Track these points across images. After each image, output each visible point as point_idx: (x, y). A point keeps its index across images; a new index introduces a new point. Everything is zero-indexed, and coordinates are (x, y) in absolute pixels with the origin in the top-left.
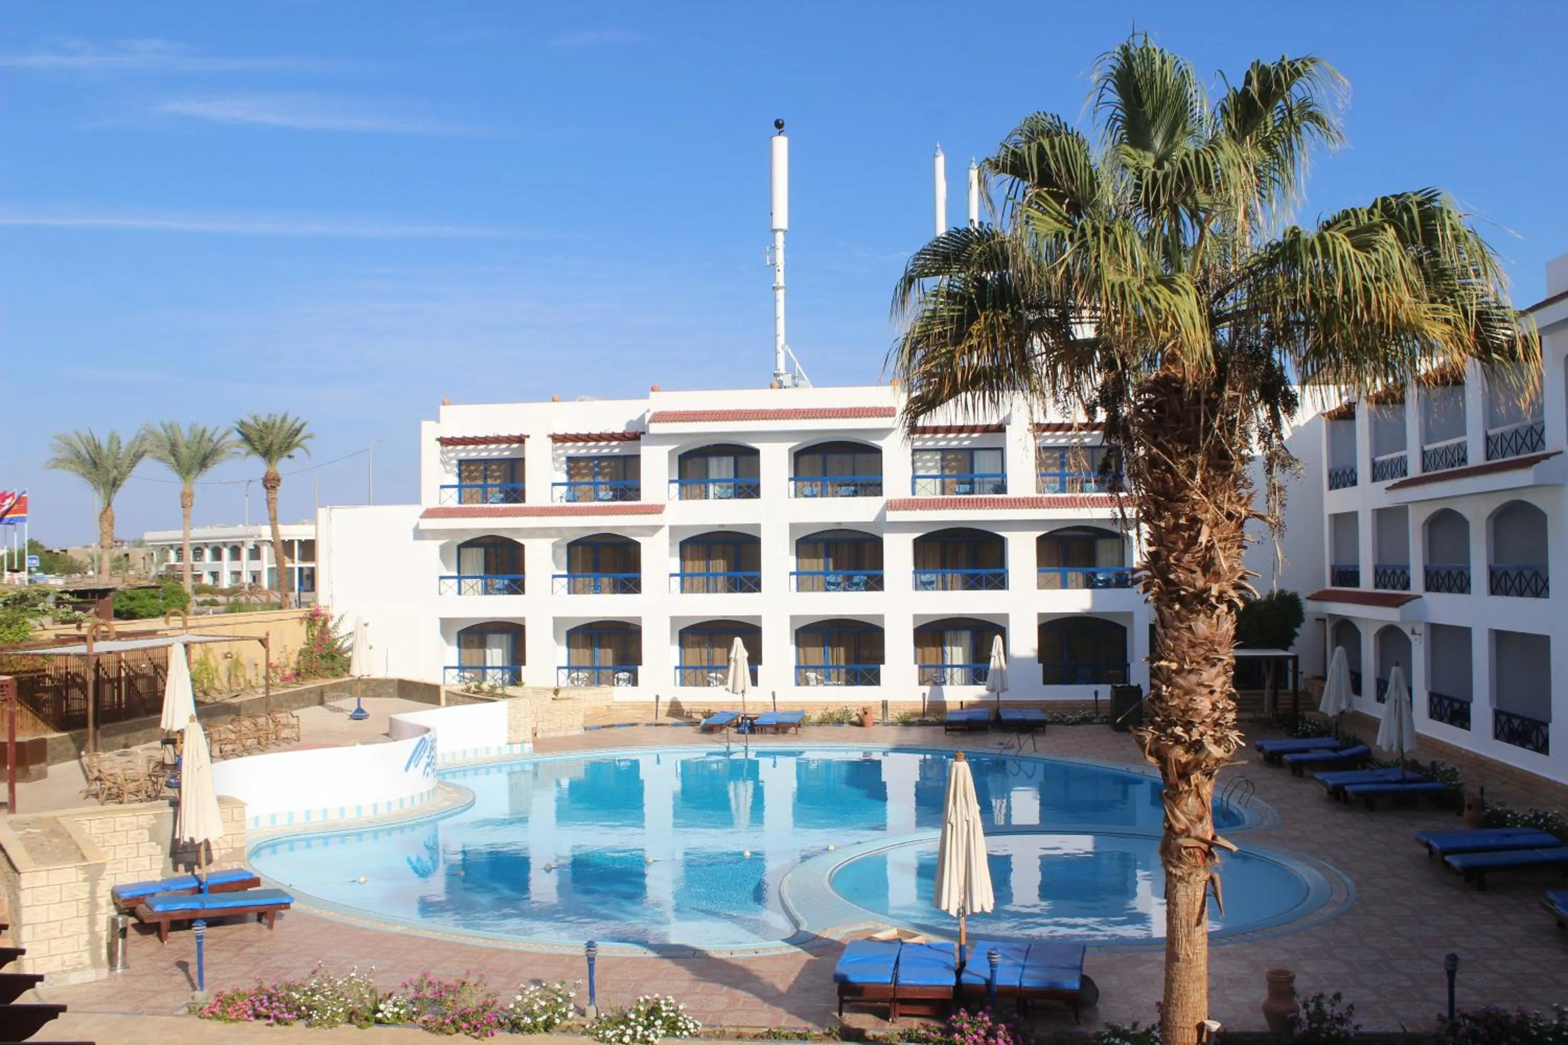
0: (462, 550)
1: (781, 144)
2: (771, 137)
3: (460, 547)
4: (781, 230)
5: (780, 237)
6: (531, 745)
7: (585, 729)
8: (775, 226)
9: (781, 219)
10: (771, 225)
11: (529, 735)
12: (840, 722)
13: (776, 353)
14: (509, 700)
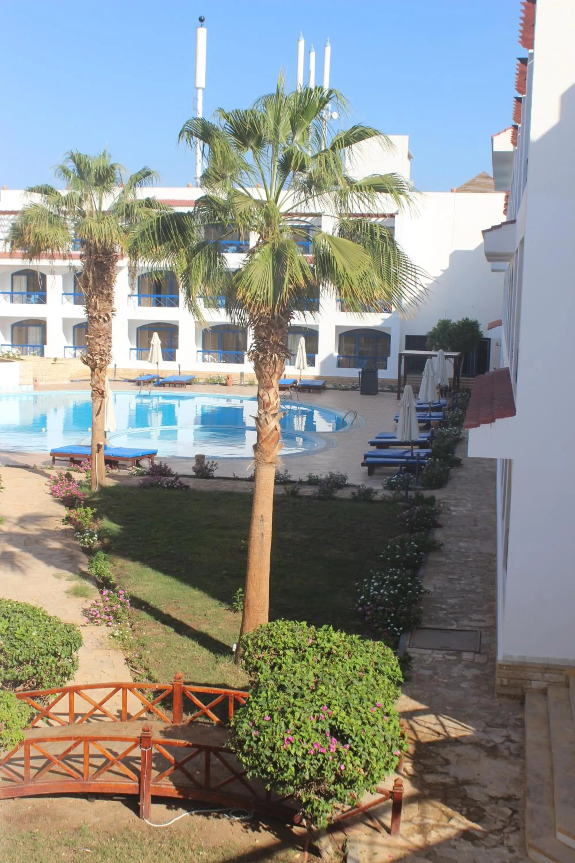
0: (14, 277)
1: (202, 33)
2: (197, 28)
3: (13, 275)
4: (200, 88)
5: (200, 93)
6: (32, 386)
7: (72, 381)
8: (198, 85)
9: (201, 81)
10: (195, 84)
11: (31, 380)
12: (215, 384)
13: (196, 164)
14: (20, 361)
